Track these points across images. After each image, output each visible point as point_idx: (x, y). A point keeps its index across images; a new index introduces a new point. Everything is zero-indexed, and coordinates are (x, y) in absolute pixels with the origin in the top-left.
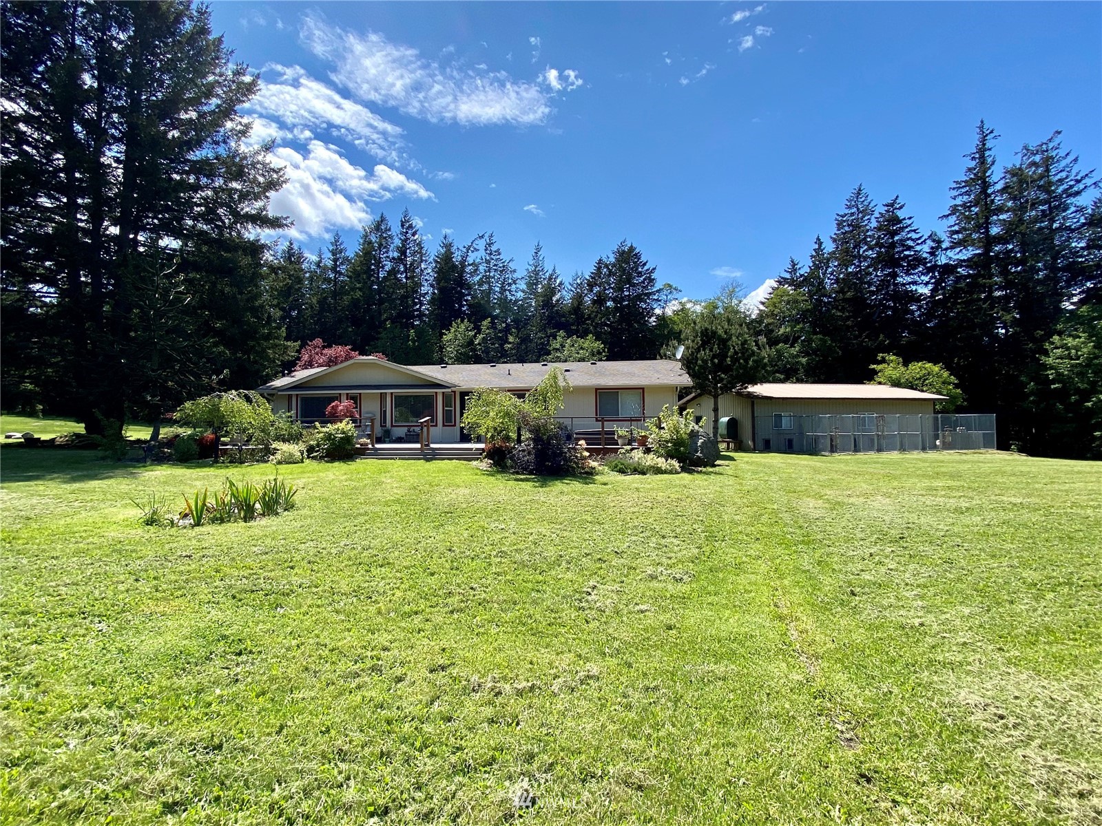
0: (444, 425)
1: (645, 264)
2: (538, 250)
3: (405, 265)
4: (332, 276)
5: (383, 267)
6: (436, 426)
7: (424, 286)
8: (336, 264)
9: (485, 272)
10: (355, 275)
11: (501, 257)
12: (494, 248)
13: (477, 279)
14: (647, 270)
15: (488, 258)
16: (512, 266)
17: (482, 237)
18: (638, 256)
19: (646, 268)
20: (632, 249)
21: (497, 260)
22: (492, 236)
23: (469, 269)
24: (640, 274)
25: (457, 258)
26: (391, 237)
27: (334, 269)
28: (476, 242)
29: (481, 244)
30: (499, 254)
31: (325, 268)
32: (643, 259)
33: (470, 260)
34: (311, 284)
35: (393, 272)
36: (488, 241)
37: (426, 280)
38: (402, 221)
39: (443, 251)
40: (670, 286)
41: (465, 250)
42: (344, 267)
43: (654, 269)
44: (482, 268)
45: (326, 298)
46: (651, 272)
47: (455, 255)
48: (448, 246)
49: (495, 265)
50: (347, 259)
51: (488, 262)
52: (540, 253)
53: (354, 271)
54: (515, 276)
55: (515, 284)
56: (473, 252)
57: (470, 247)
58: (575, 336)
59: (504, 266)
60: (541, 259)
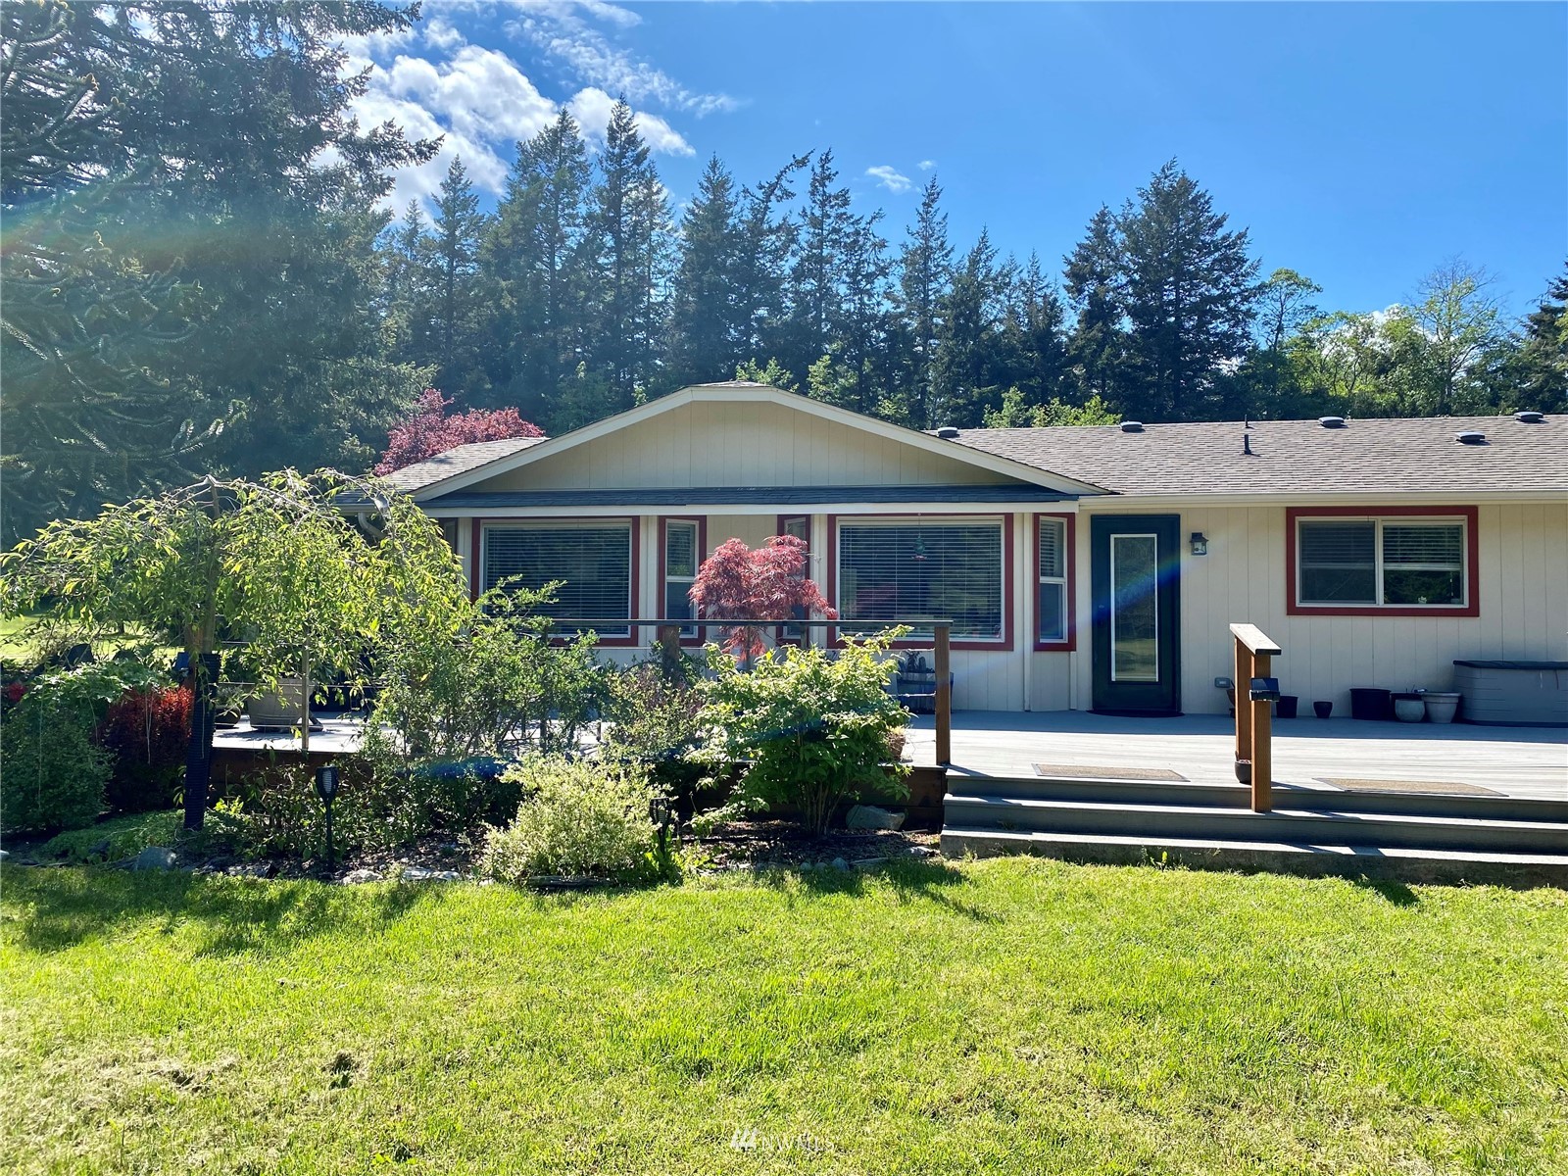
0: (1039, 647)
1: (1219, 224)
2: (932, 198)
3: (616, 236)
4: (443, 263)
5: (563, 238)
6: (1008, 645)
7: (656, 285)
8: (452, 234)
9: (811, 246)
10: (500, 260)
11: (849, 210)
12: (832, 188)
13: (789, 263)
14: (1224, 238)
15: (818, 213)
16: (879, 230)
17: (803, 163)
18: (1199, 204)
19: (1220, 233)
20: (1186, 186)
21: (839, 216)
22: (827, 160)
23: (770, 241)
24: (1206, 249)
25: (740, 214)
26: (583, 167)
27: (449, 246)
28: (789, 175)
29: (800, 182)
30: (846, 203)
31: (428, 246)
32: (1216, 210)
33: (775, 218)
34: (393, 286)
35: (588, 250)
36: (818, 170)
37: (661, 272)
38: (610, 128)
39: (705, 199)
40: (1291, 276)
41: (760, 194)
42: (471, 241)
43: (1241, 236)
44: (804, 236)
45: (428, 315)
46: (1235, 244)
47: (737, 209)
48: (718, 187)
49: (836, 231)
50: (476, 225)
51: (817, 223)
52: (935, 206)
53: (498, 250)
54: (885, 255)
55: (885, 275)
56: (779, 199)
57: (772, 187)
58: (1056, 401)
59: (857, 233)
60: (938, 218)
